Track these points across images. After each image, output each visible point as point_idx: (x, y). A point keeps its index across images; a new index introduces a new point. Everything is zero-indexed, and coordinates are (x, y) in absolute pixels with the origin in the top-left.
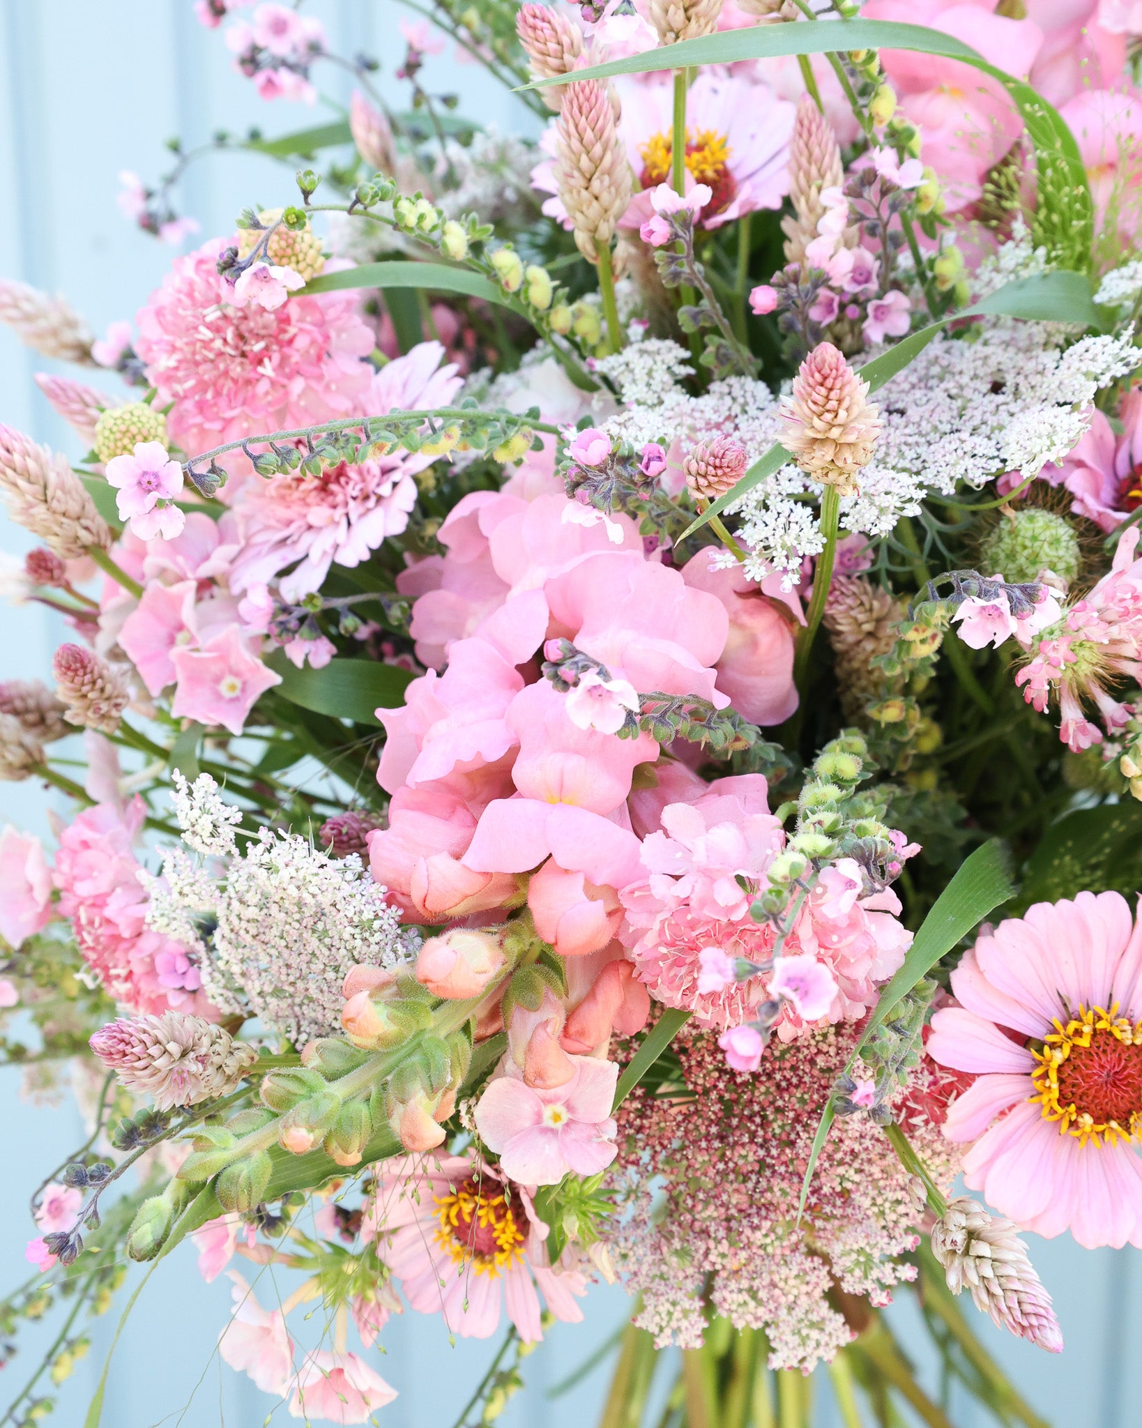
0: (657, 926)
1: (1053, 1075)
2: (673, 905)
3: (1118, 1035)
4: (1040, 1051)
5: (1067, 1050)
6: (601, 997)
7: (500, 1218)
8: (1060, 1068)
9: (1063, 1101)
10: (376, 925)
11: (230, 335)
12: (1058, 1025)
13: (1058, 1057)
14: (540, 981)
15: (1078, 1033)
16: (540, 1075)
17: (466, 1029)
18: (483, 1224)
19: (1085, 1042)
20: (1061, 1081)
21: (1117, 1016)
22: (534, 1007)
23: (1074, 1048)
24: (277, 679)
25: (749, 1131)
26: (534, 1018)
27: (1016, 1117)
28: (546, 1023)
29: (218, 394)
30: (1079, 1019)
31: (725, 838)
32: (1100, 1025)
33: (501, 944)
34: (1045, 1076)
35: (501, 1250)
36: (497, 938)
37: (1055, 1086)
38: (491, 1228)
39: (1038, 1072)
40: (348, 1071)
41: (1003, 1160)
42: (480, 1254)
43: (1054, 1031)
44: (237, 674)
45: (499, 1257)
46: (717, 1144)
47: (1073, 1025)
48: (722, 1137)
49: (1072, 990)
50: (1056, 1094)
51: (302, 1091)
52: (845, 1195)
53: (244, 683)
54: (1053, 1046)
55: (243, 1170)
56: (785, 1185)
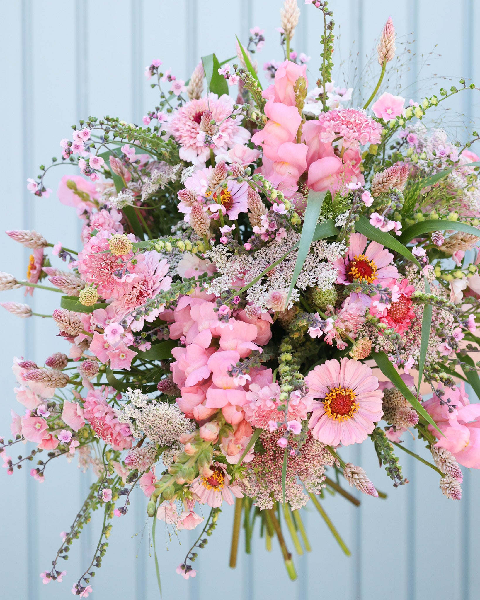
0: (254, 414)
1: (329, 407)
2: (257, 409)
3: (342, 394)
4: (324, 401)
5: (330, 400)
6: (241, 430)
7: (218, 476)
8: (330, 405)
9: (332, 413)
10: (185, 423)
11: (109, 268)
12: (327, 395)
13: (329, 402)
14: (227, 430)
15: (332, 395)
16: (232, 453)
17: (211, 444)
18: (215, 478)
19: (334, 397)
20: (331, 408)
21: (341, 389)
22: (227, 437)
23: (332, 399)
24: (137, 354)
25: (281, 457)
26: (228, 440)
27: (323, 418)
28: (231, 440)
29: (108, 283)
30: (332, 392)
31: (266, 390)
32: (337, 392)
33: (218, 424)
34: (327, 408)
35: (220, 484)
36: (216, 423)
37: (330, 410)
38: (217, 479)
39: (325, 407)
40: (187, 461)
41: (322, 429)
42: (214, 486)
43: (327, 396)
44: (124, 353)
45: (220, 486)
46: (273, 461)
47: (331, 394)
48: (274, 459)
49: (329, 384)
50: (330, 411)
51: (179, 469)
52: (307, 469)
53: (126, 355)
54: (327, 400)
55: (168, 490)
56: (292, 469)
